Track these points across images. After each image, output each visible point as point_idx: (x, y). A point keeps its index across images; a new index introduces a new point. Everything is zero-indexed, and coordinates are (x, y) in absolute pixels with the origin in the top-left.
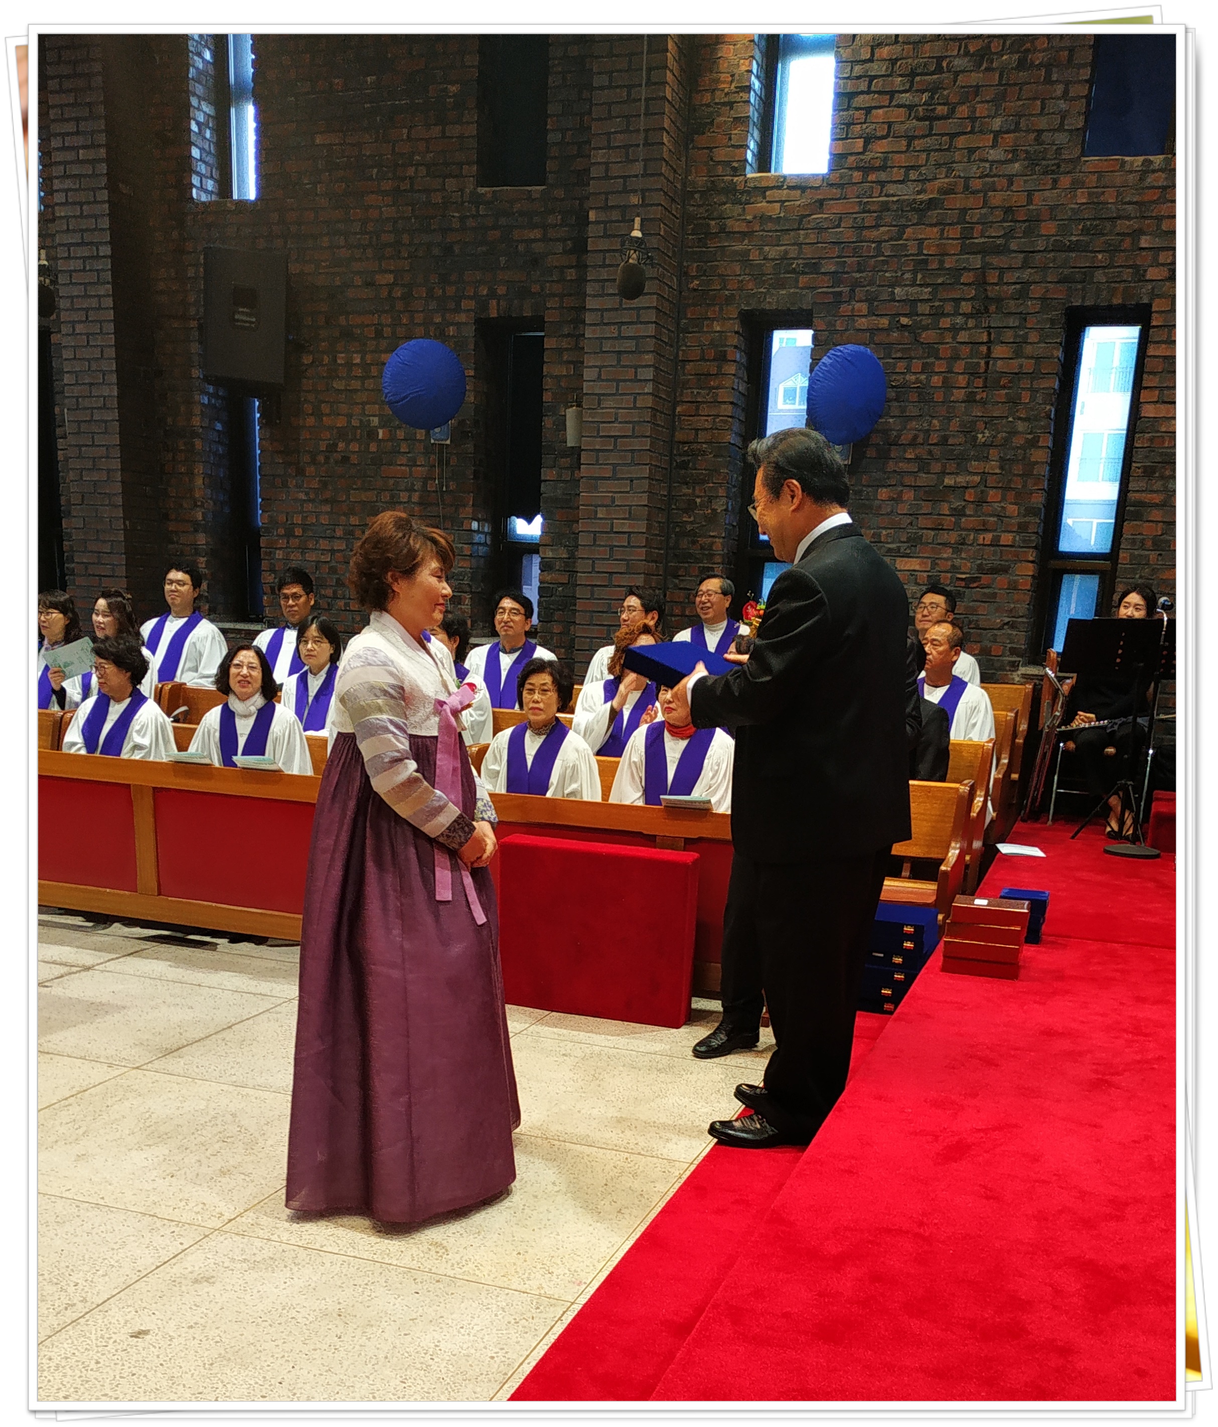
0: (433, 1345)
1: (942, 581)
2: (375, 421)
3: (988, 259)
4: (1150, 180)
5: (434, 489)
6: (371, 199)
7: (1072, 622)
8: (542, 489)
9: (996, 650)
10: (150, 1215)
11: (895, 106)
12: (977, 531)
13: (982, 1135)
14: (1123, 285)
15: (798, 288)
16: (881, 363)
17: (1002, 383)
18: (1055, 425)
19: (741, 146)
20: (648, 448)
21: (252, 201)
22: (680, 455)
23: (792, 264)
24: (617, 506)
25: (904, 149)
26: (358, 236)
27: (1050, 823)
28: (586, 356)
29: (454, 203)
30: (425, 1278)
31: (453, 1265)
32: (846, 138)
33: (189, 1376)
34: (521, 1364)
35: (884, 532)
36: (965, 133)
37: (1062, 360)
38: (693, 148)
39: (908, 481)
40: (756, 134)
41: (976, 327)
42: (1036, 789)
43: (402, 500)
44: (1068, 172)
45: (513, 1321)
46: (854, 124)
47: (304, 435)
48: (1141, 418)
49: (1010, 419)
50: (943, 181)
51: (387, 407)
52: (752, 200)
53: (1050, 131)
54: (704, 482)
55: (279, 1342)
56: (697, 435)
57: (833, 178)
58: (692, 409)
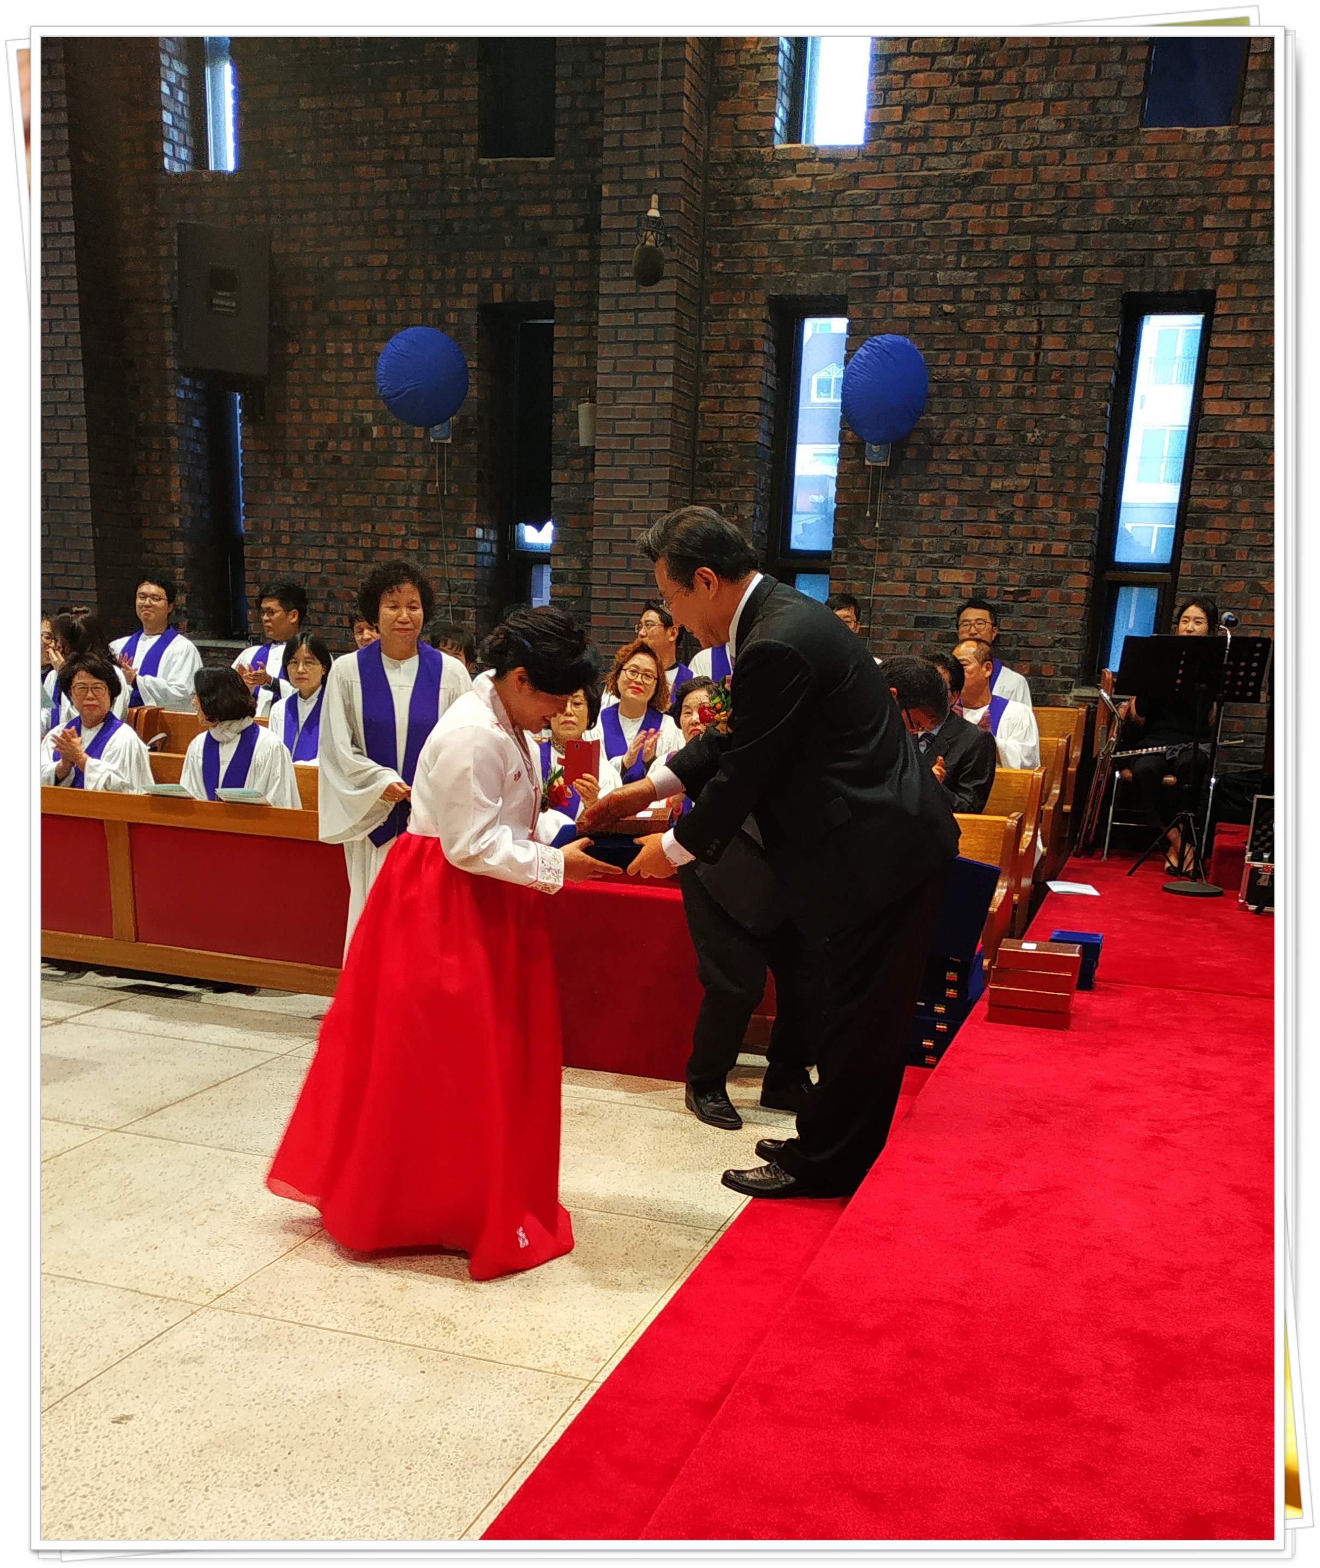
0: (440, 1429)
1: (988, 595)
2: (369, 418)
3: (1040, 240)
4: (1214, 153)
5: (434, 492)
6: (361, 171)
7: (1129, 641)
8: (553, 493)
9: (1047, 670)
10: (132, 1291)
11: (938, 70)
12: (1027, 539)
13: (1028, 1198)
14: (1185, 269)
15: (830, 271)
16: (921, 354)
17: (1053, 377)
18: (1111, 422)
19: (770, 114)
20: (668, 447)
21: (231, 174)
22: (703, 456)
23: (825, 245)
24: (634, 512)
25: (946, 117)
26: (349, 213)
27: (1105, 858)
28: (600, 346)
29: (452, 175)
30: (431, 1356)
31: (461, 1342)
32: (884, 106)
33: (177, 1463)
34: (536, 1447)
35: (926, 541)
36: (1013, 101)
37: (1119, 352)
38: (718, 115)
39: (951, 484)
40: (785, 100)
41: (1025, 315)
42: (1089, 821)
43: (399, 505)
44: (1126, 145)
45: (527, 1402)
46: (891, 89)
47: (291, 432)
48: (1203, 416)
49: (1062, 417)
50: (989, 154)
51: (382, 401)
52: (780, 175)
53: (1106, 97)
54: (730, 485)
55: (275, 1426)
56: (721, 433)
57: (869, 150)
58: (716, 405)
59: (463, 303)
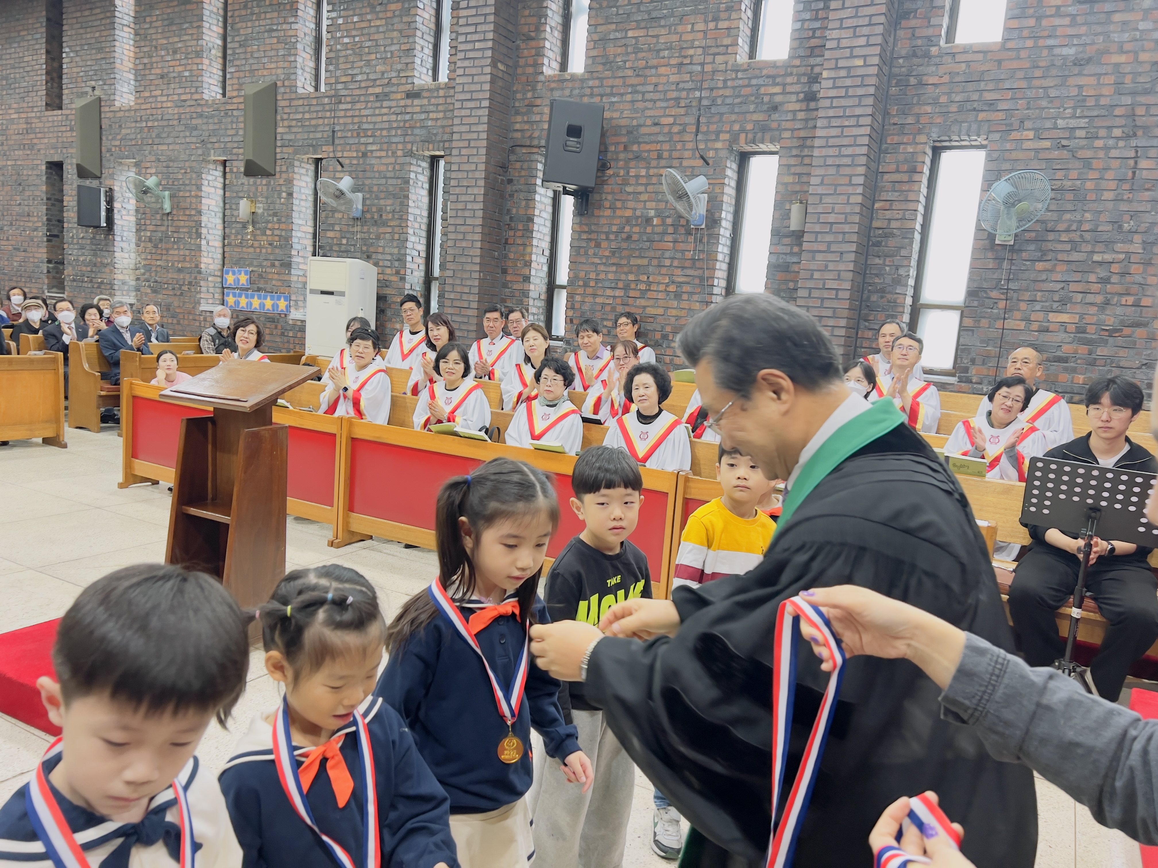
1: (1088, 331)
2: (652, 213)
3: (1137, 98)
12: (1121, 295)
17: (1146, 187)
19: (938, 26)
20: (856, 231)
21: (580, 75)
22: (876, 237)
23: (973, 104)
24: (830, 270)
25: (1068, 23)
28: (813, 169)
29: (719, 71)
32: (1021, 17)
35: (1039, 294)
39: (1062, 257)
41: (1125, 146)
47: (602, 221)
49: (1153, 213)
52: (943, 63)
56: (889, 223)
57: (1010, 45)
58: (887, 205)
59: (719, 145)
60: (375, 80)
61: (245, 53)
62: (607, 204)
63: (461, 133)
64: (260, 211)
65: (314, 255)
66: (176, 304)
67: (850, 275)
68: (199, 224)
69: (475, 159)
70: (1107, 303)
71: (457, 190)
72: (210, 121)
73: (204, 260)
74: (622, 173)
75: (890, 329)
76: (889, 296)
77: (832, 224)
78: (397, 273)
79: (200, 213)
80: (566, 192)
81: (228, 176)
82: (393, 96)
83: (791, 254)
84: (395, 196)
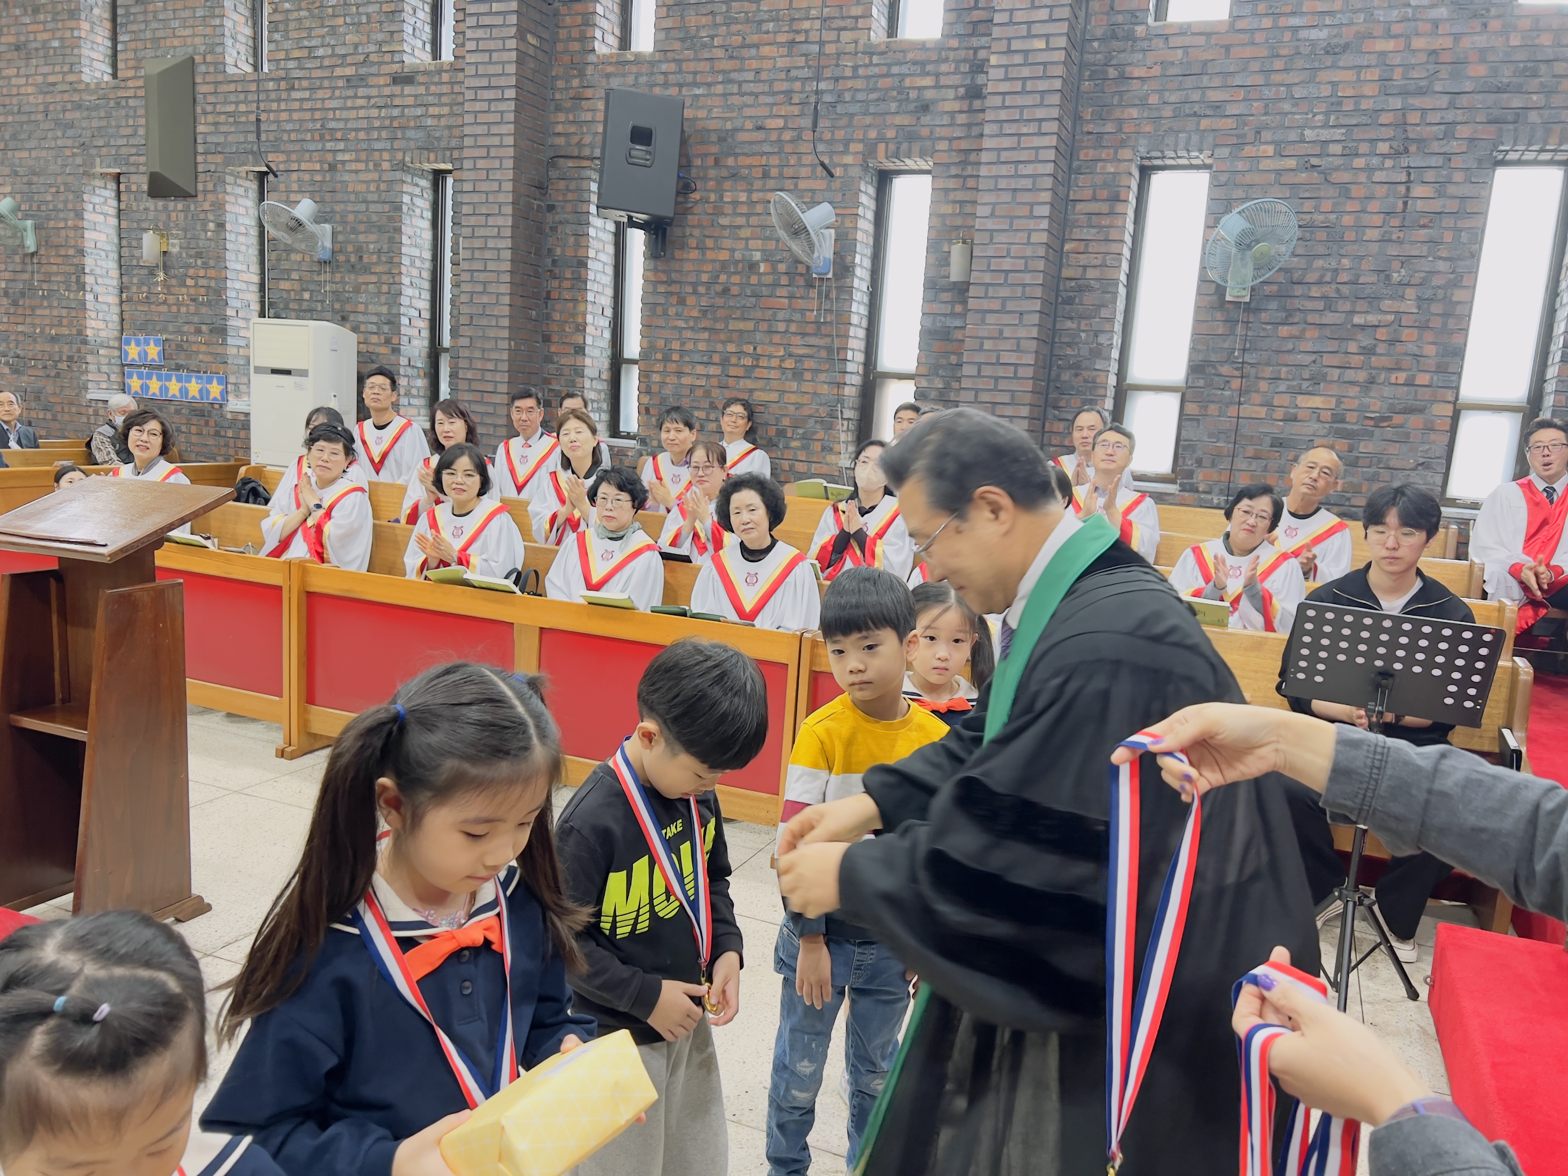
1: (1347, 419)
2: (758, 255)
3: (1410, 100)
6: (766, 50)
12: (1390, 370)
14: (1560, 126)
15: (1198, 130)
17: (1422, 223)
20: (1040, 282)
21: (648, 54)
22: (1066, 291)
23: (1191, 108)
24: (1005, 338)
28: (979, 194)
29: (846, 53)
35: (1282, 370)
39: (1312, 319)
41: (1394, 167)
43: (779, 330)
44: (1499, 17)
47: (688, 267)
49: (1430, 259)
50: (1360, 26)
52: (1153, 47)
54: (1090, 317)
56: (1085, 271)
57: (1240, 24)
58: (1081, 247)
59: (849, 159)
60: (344, 56)
61: (145, 12)
62: (693, 242)
63: (475, 136)
64: (175, 250)
65: (262, 315)
66: (50, 389)
67: (1033, 345)
68: (81, 270)
69: (498, 175)
70: (1372, 381)
71: (473, 220)
72: (94, 114)
73: (91, 323)
74: (713, 197)
75: (1087, 419)
76: (1085, 374)
77: (1007, 272)
78: (388, 341)
79: (81, 252)
80: (632, 224)
81: (123, 197)
82: (372, 81)
83: (953, 315)
84: (381, 229)
